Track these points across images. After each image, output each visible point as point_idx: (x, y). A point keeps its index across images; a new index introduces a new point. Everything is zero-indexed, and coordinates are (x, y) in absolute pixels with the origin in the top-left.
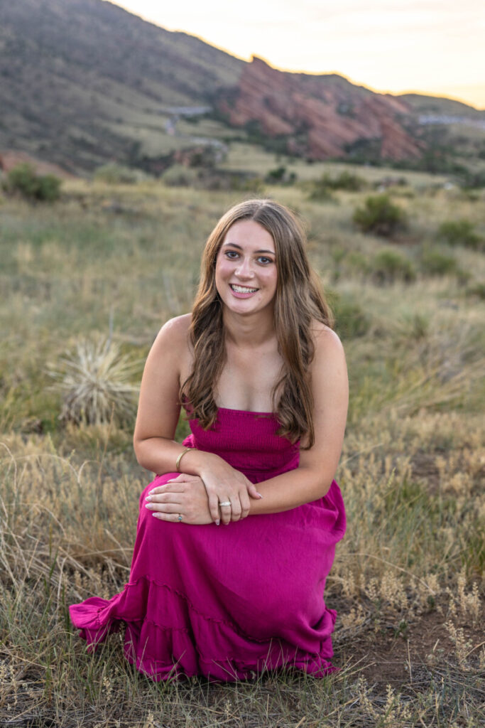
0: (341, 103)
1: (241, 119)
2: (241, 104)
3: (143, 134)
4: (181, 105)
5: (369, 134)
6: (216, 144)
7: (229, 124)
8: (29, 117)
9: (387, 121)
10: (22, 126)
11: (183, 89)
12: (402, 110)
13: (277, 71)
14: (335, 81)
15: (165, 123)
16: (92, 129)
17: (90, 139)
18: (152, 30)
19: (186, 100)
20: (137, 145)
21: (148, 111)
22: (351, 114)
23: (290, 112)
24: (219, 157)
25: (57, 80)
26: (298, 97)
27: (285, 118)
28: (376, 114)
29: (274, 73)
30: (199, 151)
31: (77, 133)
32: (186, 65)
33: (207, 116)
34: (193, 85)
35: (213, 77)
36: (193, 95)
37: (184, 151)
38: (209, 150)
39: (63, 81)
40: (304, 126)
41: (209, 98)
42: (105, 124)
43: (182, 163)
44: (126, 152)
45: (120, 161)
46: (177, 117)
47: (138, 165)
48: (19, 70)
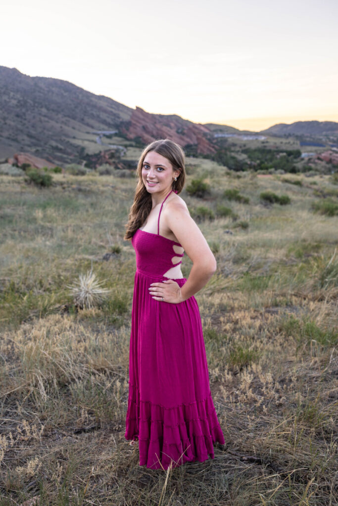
0: (179, 129)
1: (132, 136)
2: (131, 129)
3: (86, 143)
4: (104, 130)
5: (192, 143)
6: (121, 148)
7: (127, 139)
8: (30, 136)
9: (200, 136)
10: (27, 140)
11: (104, 122)
12: (207, 131)
13: (148, 113)
14: (175, 118)
15: (96, 138)
16: (61, 141)
17: (60, 146)
18: (88, 95)
19: (106, 127)
20: (83, 149)
21: (88, 133)
22: (183, 133)
23: (155, 133)
24: (122, 154)
25: (43, 118)
26: (158, 126)
28: (195, 134)
29: (147, 115)
30: (113, 151)
31: (54, 144)
32: (105, 111)
33: (116, 135)
34: (109, 120)
35: (119, 117)
36: (109, 125)
37: (106, 151)
38: (117, 151)
39: (46, 119)
41: (117, 126)
42: (67, 139)
43: (105, 157)
44: (78, 152)
45: (75, 156)
46: (101, 136)
47: (84, 158)
48: (24, 114)
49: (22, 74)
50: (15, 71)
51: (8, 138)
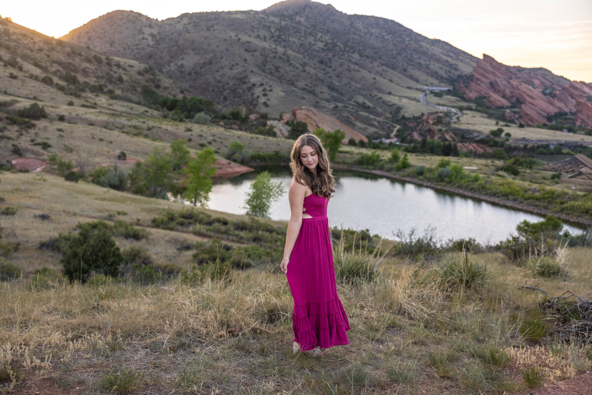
0: (546, 88)
1: (472, 95)
2: (473, 85)
3: (405, 101)
4: (432, 85)
5: (566, 110)
6: (453, 110)
7: (463, 98)
8: (331, 88)
9: (583, 101)
10: (326, 93)
11: (435, 75)
13: (501, 64)
14: (543, 73)
15: (420, 96)
16: (371, 97)
17: (368, 103)
18: (418, 38)
19: (436, 82)
20: (399, 109)
21: (409, 88)
22: (554, 96)
23: (508, 92)
24: (454, 119)
25: (352, 66)
26: (515, 82)
27: (504, 96)
28: (572, 96)
29: (498, 66)
30: (441, 115)
31: (361, 99)
32: (438, 60)
33: (449, 92)
34: (442, 72)
35: (456, 69)
36: (441, 79)
37: (431, 114)
38: (447, 114)
39: (357, 67)
40: (518, 102)
41: (452, 81)
42: (380, 95)
43: (427, 122)
44: (391, 113)
45: (386, 118)
46: (428, 92)
47: (397, 122)
48: (330, 60)
49: (337, 11)
50: (329, 7)
51: (304, 89)
